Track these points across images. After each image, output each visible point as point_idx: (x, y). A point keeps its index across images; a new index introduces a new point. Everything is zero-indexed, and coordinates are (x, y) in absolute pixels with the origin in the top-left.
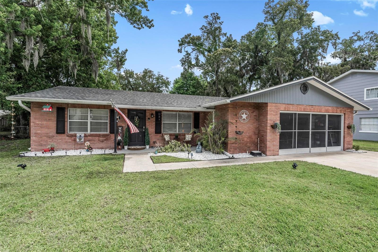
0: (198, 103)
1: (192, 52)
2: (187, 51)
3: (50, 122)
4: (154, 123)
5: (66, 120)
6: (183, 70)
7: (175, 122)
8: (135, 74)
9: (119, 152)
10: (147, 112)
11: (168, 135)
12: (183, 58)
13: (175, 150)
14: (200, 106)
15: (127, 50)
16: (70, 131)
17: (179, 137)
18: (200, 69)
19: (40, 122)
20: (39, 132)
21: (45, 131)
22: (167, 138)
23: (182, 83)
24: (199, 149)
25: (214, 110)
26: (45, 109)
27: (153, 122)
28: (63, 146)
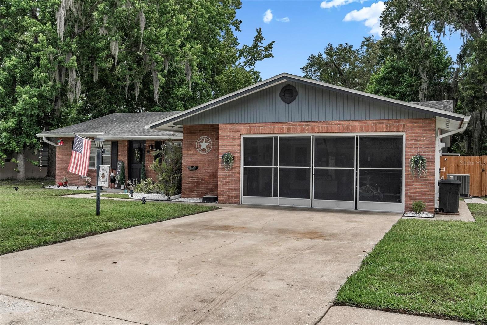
10: (146, 143)
20: (61, 166)
26: (58, 144)
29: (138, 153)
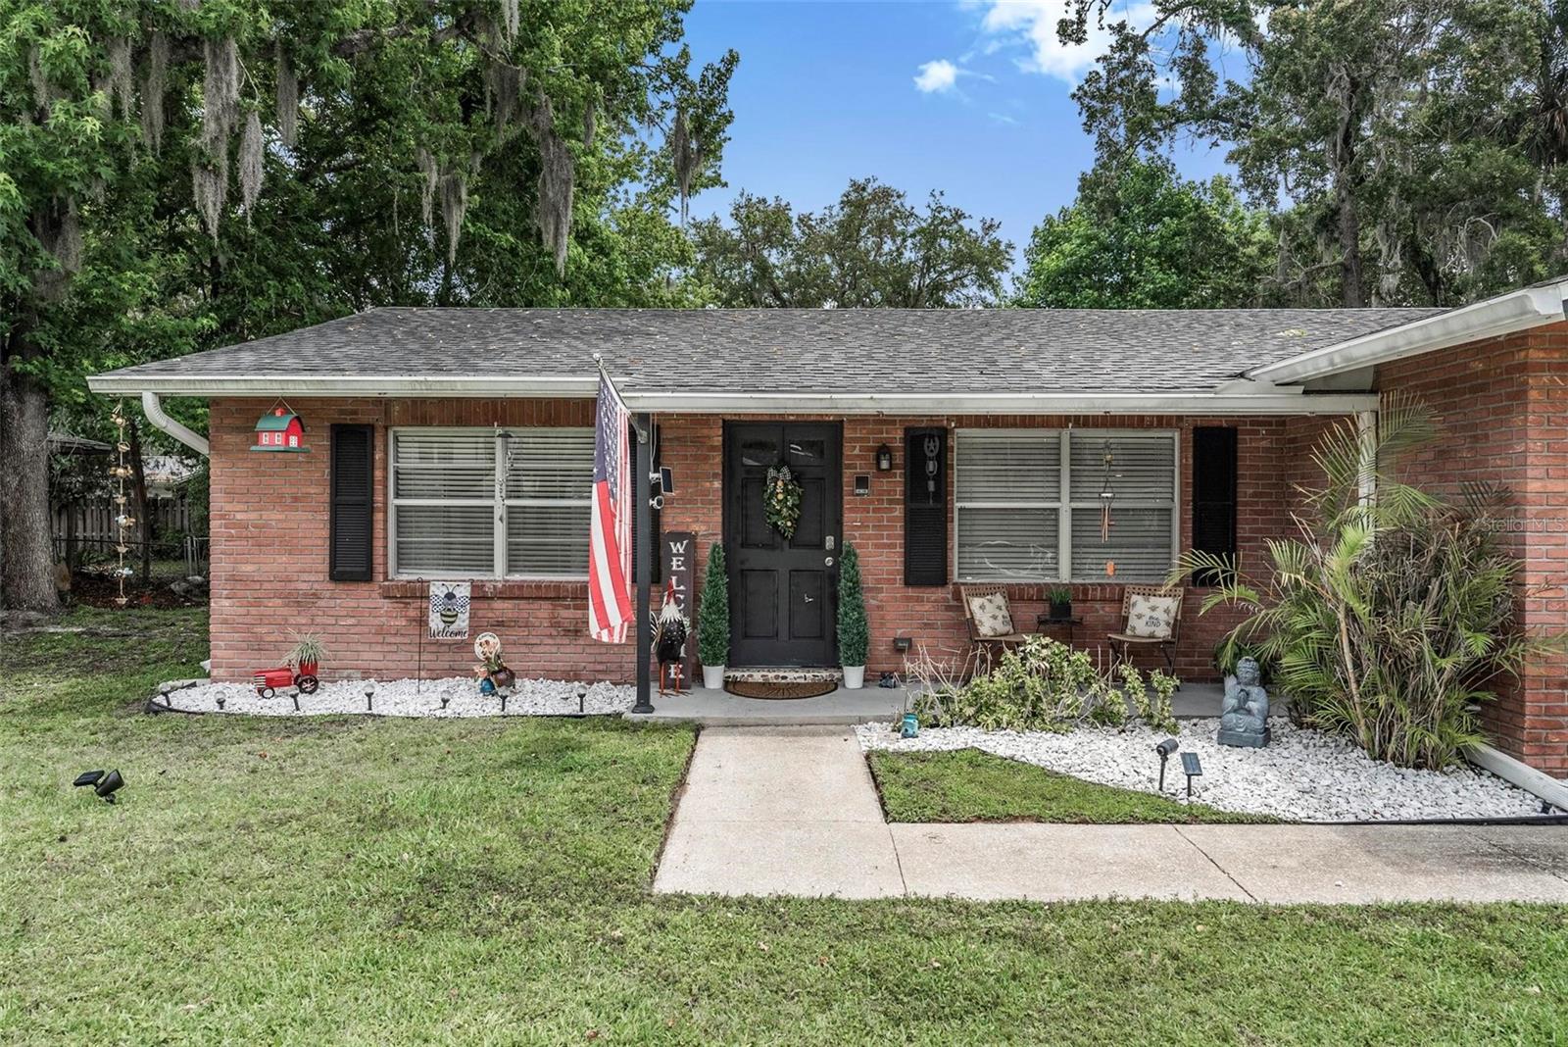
0: (1224, 359)
1: (1160, 23)
2: (1122, 26)
3: (300, 515)
4: (899, 511)
5: (379, 498)
6: (1097, 155)
7: (1044, 499)
8: (795, 220)
9: (668, 707)
10: (847, 434)
11: (999, 599)
12: (1093, 78)
13: (1051, 713)
14: (1242, 375)
15: (732, 60)
16: (401, 563)
17: (1077, 609)
18: (1216, 136)
19: (253, 516)
20: (249, 568)
21: (278, 563)
22: (988, 616)
23: (1089, 239)
24: (1249, 712)
25: (1372, 402)
26: (265, 439)
27: (890, 502)
28: (365, 656)
29: (786, 491)
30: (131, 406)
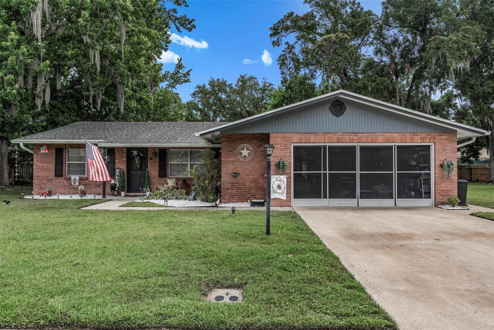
1: (297, 42)
3: (50, 165)
4: (158, 164)
5: (64, 162)
9: (108, 198)
10: (149, 150)
12: (281, 56)
16: (68, 174)
19: (41, 165)
20: (40, 174)
21: (46, 173)
26: (42, 151)
27: (156, 162)
29: (138, 160)
30: (18, 145)
